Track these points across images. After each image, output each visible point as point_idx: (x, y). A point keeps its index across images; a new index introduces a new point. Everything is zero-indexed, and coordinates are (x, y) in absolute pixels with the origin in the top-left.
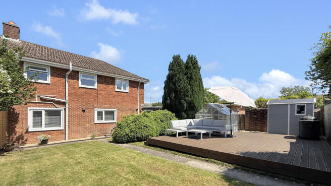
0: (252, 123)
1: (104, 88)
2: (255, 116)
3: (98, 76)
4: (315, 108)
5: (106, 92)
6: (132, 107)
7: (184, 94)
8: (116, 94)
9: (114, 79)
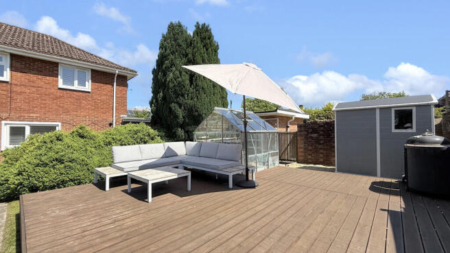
0: (310, 148)
1: (29, 81)
2: (315, 135)
3: (13, 56)
4: (436, 117)
5: (34, 89)
6: (100, 119)
7: (175, 92)
8: (59, 93)
9: (55, 65)
